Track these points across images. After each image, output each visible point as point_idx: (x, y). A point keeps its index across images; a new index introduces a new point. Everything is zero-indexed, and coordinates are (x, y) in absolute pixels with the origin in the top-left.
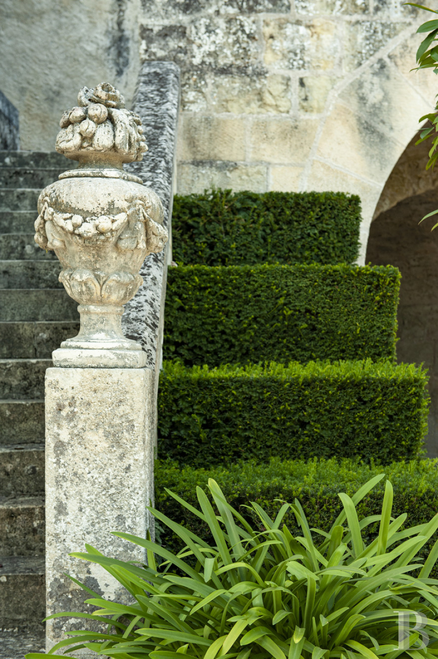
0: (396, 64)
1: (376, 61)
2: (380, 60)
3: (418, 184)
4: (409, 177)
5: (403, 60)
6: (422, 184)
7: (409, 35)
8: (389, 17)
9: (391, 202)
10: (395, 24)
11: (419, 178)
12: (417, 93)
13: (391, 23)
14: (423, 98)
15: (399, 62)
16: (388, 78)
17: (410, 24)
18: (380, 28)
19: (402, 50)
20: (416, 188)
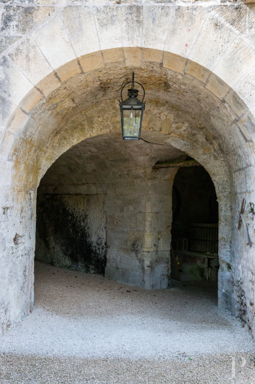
0: (13, 59)
1: (2, 57)
2: (4, 57)
3: (92, 131)
4: (87, 127)
5: (17, 57)
6: (94, 131)
7: (21, 43)
8: (9, 33)
9: (78, 140)
10: (13, 37)
11: (93, 128)
12: (25, 75)
13: (11, 37)
14: (27, 78)
15: (15, 58)
16: (8, 67)
17: (21, 37)
18: (4, 40)
19: (16, 51)
20: (91, 133)
